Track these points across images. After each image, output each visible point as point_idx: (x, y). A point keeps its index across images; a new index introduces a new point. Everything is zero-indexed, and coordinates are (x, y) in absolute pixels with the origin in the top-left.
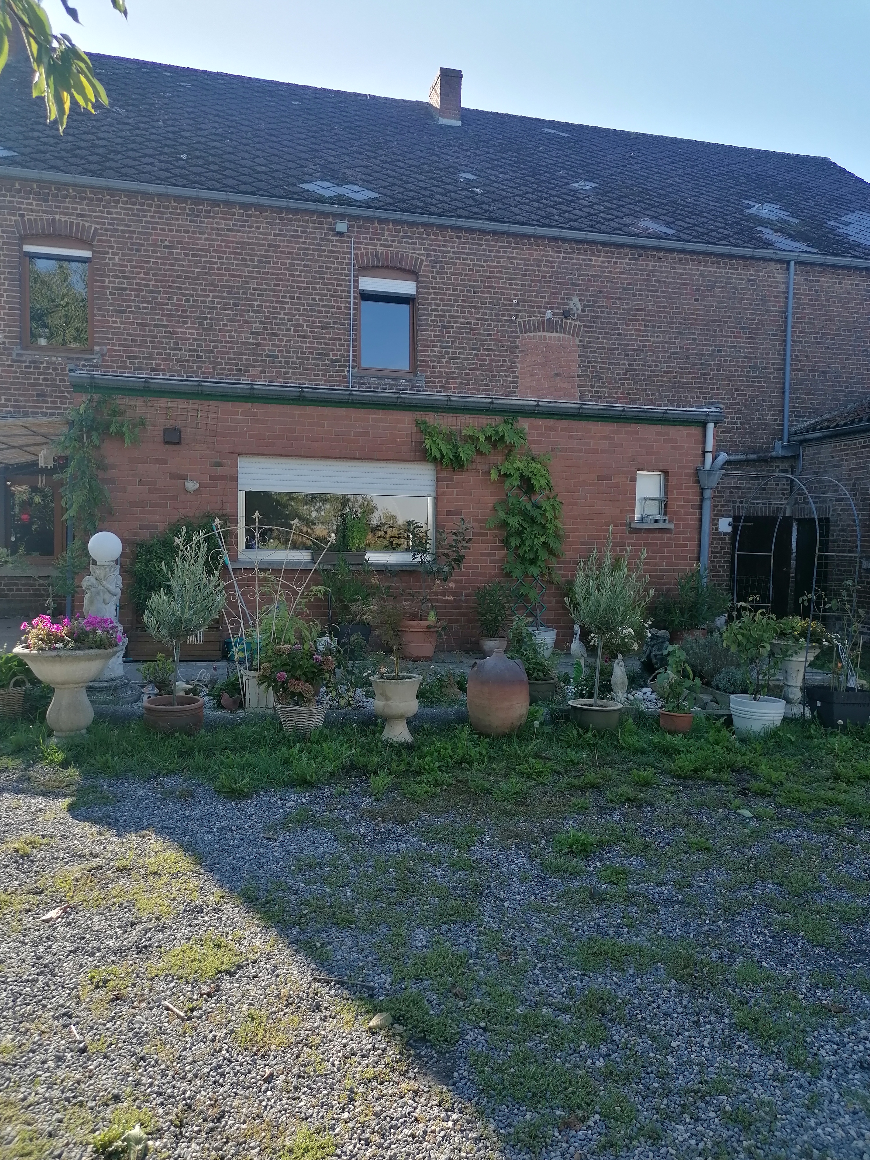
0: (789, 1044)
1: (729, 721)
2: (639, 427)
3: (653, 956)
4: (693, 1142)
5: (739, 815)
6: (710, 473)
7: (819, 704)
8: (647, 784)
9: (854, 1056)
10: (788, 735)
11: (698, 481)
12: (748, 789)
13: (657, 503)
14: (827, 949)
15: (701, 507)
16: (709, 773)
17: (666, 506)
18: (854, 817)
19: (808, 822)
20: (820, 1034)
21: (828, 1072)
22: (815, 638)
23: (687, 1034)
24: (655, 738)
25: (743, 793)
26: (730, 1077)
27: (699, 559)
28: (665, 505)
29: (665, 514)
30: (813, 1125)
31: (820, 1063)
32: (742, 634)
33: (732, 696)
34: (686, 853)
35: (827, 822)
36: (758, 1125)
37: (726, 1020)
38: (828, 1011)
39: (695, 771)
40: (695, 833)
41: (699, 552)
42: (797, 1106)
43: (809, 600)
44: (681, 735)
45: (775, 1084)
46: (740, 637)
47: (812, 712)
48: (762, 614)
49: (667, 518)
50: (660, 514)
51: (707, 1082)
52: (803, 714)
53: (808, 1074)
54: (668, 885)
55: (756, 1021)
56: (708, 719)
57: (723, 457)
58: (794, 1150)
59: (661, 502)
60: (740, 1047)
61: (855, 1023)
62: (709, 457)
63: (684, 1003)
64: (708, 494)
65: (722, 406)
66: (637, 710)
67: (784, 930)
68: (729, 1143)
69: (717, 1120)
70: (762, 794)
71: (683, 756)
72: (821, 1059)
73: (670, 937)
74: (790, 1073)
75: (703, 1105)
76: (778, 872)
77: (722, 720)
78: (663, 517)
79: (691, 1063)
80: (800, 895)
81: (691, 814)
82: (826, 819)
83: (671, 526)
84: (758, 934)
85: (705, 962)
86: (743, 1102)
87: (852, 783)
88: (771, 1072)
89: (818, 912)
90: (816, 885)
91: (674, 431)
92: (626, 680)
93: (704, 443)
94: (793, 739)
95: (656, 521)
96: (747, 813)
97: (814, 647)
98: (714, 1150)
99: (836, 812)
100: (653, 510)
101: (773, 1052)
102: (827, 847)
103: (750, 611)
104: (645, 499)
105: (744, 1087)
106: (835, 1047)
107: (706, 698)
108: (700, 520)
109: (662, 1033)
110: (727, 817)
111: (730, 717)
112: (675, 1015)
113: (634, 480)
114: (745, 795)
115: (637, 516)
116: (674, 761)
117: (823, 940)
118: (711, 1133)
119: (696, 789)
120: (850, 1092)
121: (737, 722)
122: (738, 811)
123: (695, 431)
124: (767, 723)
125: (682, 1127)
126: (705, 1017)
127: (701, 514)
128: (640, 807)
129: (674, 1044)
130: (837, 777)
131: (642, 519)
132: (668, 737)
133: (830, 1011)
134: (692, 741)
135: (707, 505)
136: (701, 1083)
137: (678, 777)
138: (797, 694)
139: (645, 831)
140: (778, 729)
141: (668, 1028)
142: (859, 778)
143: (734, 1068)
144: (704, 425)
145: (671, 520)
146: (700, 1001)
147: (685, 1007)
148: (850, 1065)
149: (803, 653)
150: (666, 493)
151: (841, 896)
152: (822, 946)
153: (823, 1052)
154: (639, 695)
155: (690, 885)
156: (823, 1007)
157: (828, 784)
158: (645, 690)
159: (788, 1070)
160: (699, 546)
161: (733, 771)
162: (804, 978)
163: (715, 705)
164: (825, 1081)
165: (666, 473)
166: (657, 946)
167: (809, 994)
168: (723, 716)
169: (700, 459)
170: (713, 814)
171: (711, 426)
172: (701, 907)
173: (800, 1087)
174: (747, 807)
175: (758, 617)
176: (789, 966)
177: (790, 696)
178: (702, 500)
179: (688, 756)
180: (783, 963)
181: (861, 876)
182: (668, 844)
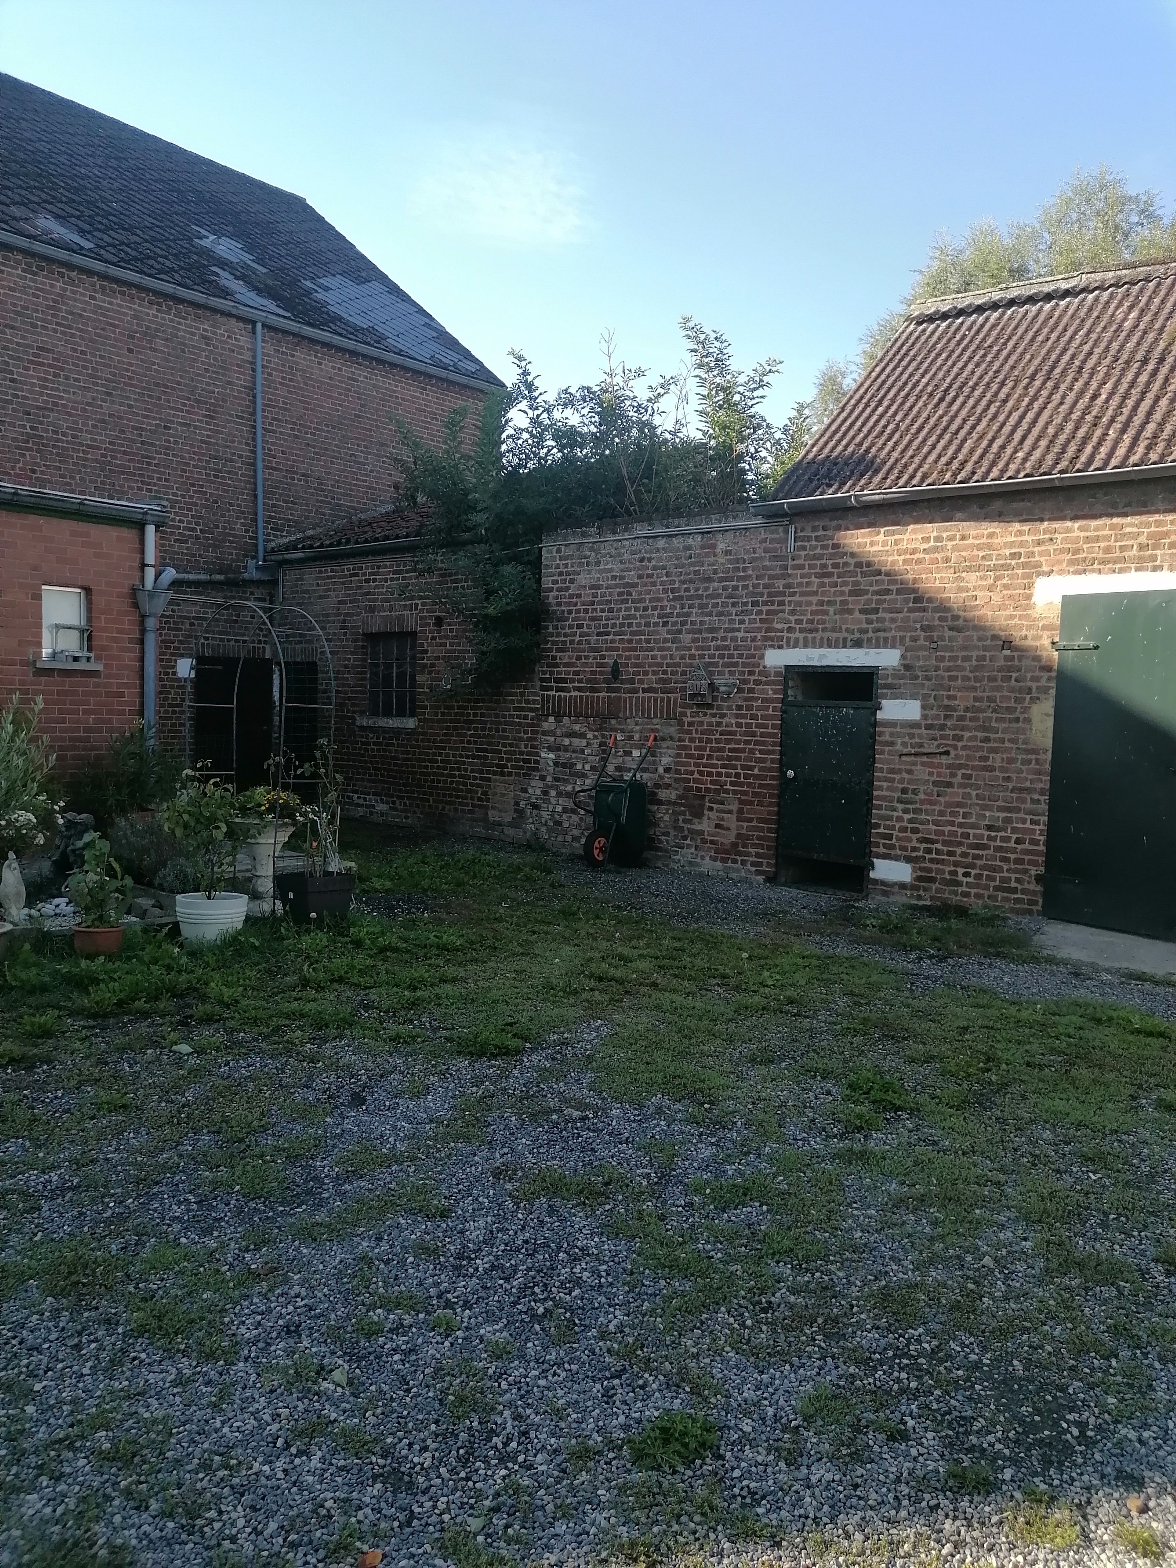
0: (200, 1334)
1: (175, 930)
2: (42, 521)
3: (23, 1272)
4: (48, 1510)
5: (175, 1052)
6: (152, 595)
7: (291, 895)
8: (46, 1033)
9: (281, 1322)
10: (252, 940)
11: (136, 605)
12: (191, 1017)
13: (76, 634)
14: (266, 1199)
15: (142, 642)
16: (140, 1004)
17: (90, 638)
18: (320, 1029)
19: (263, 1045)
20: (242, 1309)
21: (246, 1352)
22: (285, 812)
23: (60, 1366)
24: (64, 968)
25: (184, 1023)
26: (114, 1404)
27: (141, 713)
28: (88, 636)
29: (90, 649)
30: (218, 1424)
31: (237, 1343)
32: (190, 814)
33: (179, 897)
34: (93, 1118)
35: (287, 1042)
36: (145, 1452)
37: (120, 1330)
38: (256, 1276)
39: (120, 1003)
40: (110, 1088)
41: (142, 704)
42: (200, 1409)
43: (277, 765)
44: (102, 959)
45: (175, 1390)
46: (186, 817)
47: (284, 906)
48: (216, 784)
49: (92, 655)
50: (81, 648)
51: (80, 1422)
52: (273, 911)
53: (221, 1363)
54: (60, 1168)
55: (160, 1318)
56: (145, 931)
57: (170, 573)
58: (189, 1468)
59: (82, 631)
60: (135, 1359)
61: (286, 1280)
62: (150, 573)
63: (61, 1325)
64: (151, 623)
65: (165, 503)
66: (40, 930)
67: (215, 1189)
68: (101, 1492)
69: (87, 1468)
70: (208, 1020)
71: (102, 986)
72: (239, 1338)
73: (53, 1240)
74: (199, 1369)
75: (71, 1454)
76: (217, 1117)
77: (165, 930)
78: (86, 654)
79: (61, 1402)
80: (241, 1140)
81: (107, 1064)
82: (285, 1039)
83: (99, 667)
84: (179, 1203)
85: (100, 1259)
86: (128, 1430)
87: (323, 988)
88: (173, 1377)
89: (261, 1156)
90: (263, 1123)
91: (96, 531)
92: (23, 889)
93: (142, 551)
94: (257, 944)
95: (76, 659)
96: (185, 1048)
97: (286, 824)
98: (79, 1509)
99: (300, 1027)
100: (71, 643)
101: (178, 1351)
102: (284, 1072)
103: (200, 781)
104: (58, 627)
105: (133, 1409)
106: (259, 1317)
107: (145, 902)
108: (142, 659)
109: (23, 1376)
110: (158, 1058)
111: (176, 925)
112: (46, 1346)
113: (38, 597)
114: (187, 1025)
115: (46, 652)
116: (89, 994)
117: (262, 1189)
118: (77, 1488)
119: (120, 1028)
120: (270, 1368)
121: (187, 931)
122: (174, 1048)
123: (129, 534)
124: (224, 927)
125: (35, 1496)
126: (89, 1335)
127: (142, 651)
128: (30, 1068)
129: (38, 1387)
130: (305, 983)
131: (54, 655)
132: (84, 963)
133: (259, 1275)
134: (118, 963)
135: (151, 640)
136: (72, 1426)
137: (95, 1016)
138: (266, 885)
139: (34, 1100)
140: (239, 932)
141: (31, 1368)
142: (332, 981)
143: (122, 1390)
144: (141, 526)
145: (98, 658)
146: (86, 1314)
147: (63, 1329)
148: (274, 1335)
149: (271, 831)
150: (89, 619)
151: (292, 1130)
152: (259, 1198)
153: (243, 1330)
154: (48, 908)
155: (94, 1161)
156: (250, 1272)
157: (294, 994)
158: (57, 901)
159: (196, 1367)
160: (142, 695)
161: (174, 996)
162: (233, 1244)
163: (157, 911)
164: (241, 1364)
165: (88, 590)
166: (31, 1258)
167: (236, 1262)
168: (167, 924)
169: (138, 574)
170: (139, 1058)
171: (150, 529)
172: (105, 1187)
173: (208, 1383)
174: (186, 1039)
175: (210, 787)
176: (216, 1234)
177: (260, 889)
178: (143, 631)
179: (111, 985)
180: (207, 1232)
181: (319, 1099)
182: (68, 1111)
